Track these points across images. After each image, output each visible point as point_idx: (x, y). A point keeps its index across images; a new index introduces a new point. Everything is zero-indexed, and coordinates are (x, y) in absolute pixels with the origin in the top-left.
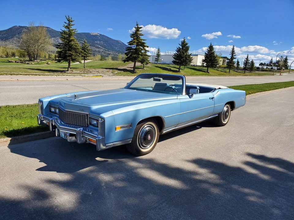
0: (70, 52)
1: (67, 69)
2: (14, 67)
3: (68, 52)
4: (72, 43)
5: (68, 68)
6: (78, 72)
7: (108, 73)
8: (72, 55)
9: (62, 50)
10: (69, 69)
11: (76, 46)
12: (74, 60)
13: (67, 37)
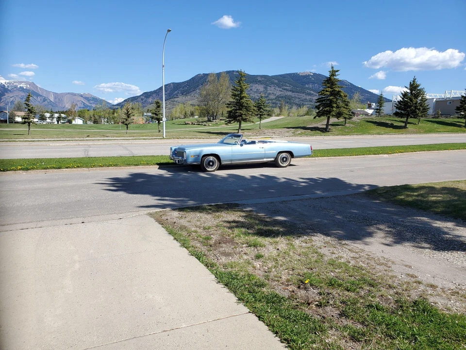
0: (240, 111)
1: (237, 131)
3: (238, 111)
4: (244, 100)
5: (238, 130)
6: (250, 133)
7: (287, 134)
8: (242, 114)
9: (232, 109)
10: (240, 130)
11: (247, 104)
12: (245, 120)
13: (238, 94)
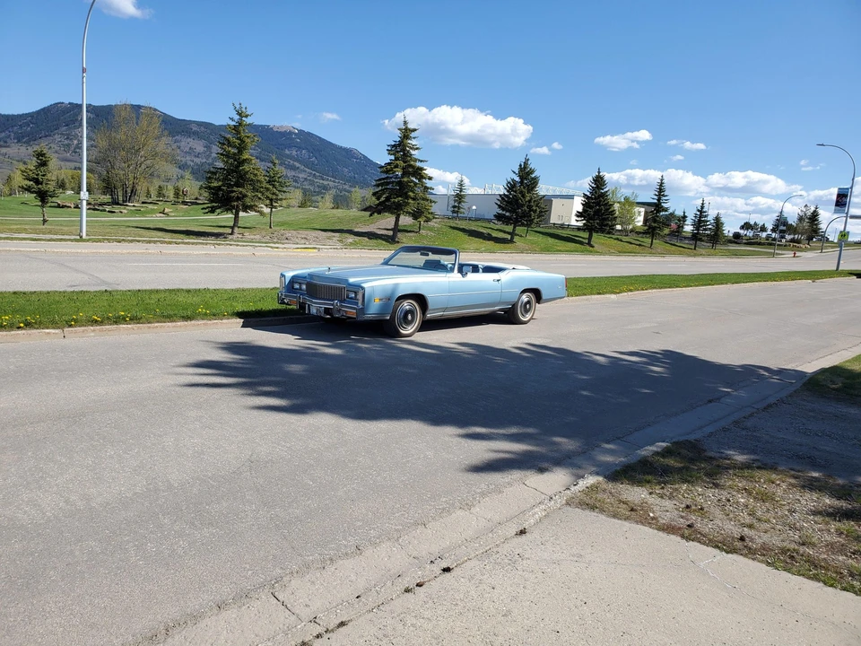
0: (241, 189)
1: (229, 231)
2: (101, 221)
3: (235, 189)
4: (246, 167)
5: (232, 228)
6: (258, 237)
7: (331, 242)
8: (245, 196)
9: (220, 183)
10: (236, 230)
11: (256, 175)
12: (246, 208)
13: (234, 154)
